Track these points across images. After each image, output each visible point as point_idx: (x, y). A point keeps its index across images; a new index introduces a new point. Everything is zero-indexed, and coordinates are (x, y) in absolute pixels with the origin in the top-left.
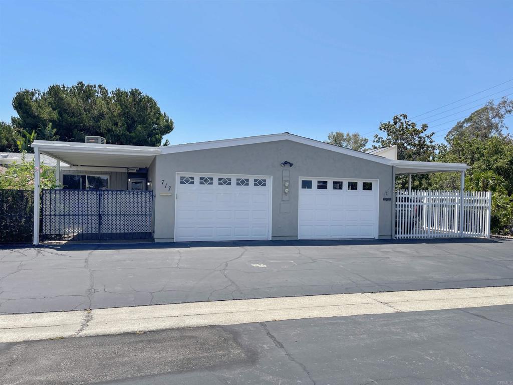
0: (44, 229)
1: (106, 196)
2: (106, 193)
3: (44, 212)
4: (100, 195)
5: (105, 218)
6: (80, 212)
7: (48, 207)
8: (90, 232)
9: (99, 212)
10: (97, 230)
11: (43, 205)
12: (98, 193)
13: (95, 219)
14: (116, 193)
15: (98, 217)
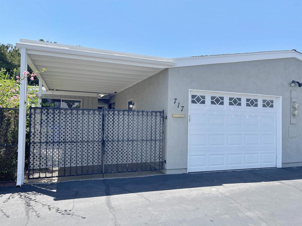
0: (32, 162)
1: (111, 117)
2: (111, 113)
3: (31, 138)
4: (103, 116)
5: (109, 145)
6: (79, 137)
7: (38, 132)
8: (91, 164)
9: (103, 138)
10: (100, 161)
11: (30, 128)
12: (101, 113)
13: (97, 147)
14: (124, 114)
15: (100, 144)
